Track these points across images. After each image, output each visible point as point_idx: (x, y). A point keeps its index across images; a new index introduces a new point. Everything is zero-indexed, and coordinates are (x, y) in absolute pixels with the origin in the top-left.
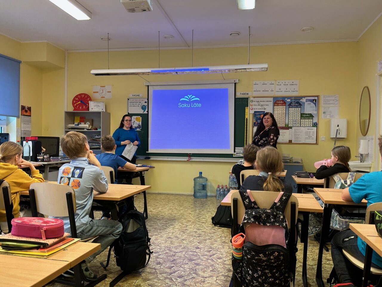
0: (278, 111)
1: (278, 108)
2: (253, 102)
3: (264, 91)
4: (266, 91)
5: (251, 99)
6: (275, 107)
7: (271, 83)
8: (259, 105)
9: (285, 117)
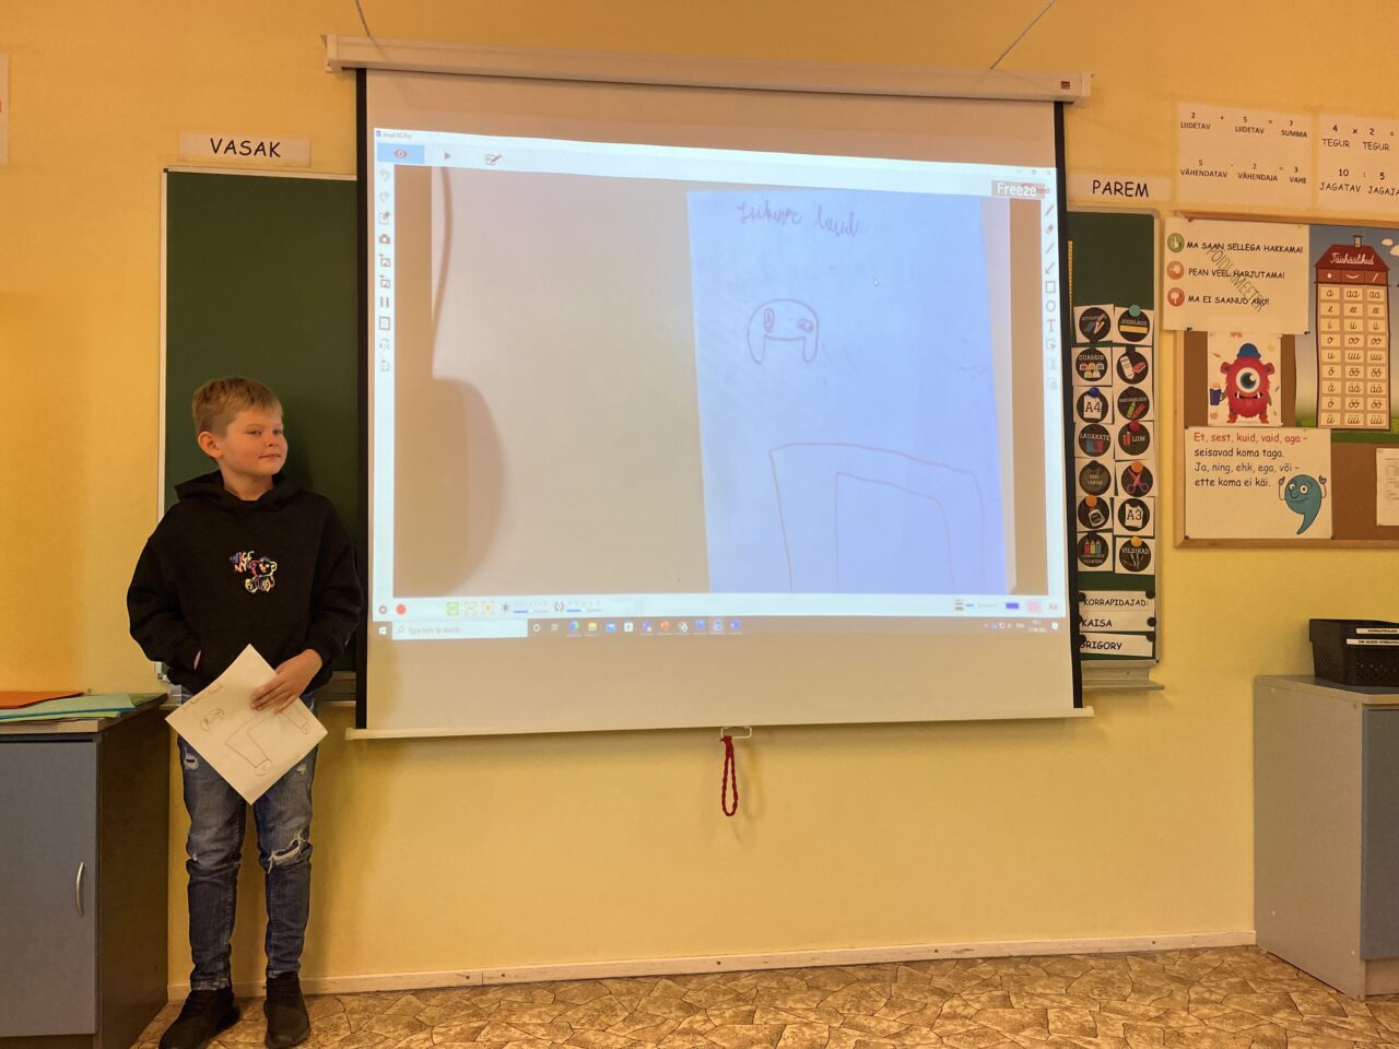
0: (1342, 317)
1: (1341, 302)
2: (1181, 245)
3: (1251, 176)
4: (1260, 177)
5: (1172, 226)
6: (1324, 290)
7: (1288, 129)
8: (1223, 273)
9: (1384, 361)
